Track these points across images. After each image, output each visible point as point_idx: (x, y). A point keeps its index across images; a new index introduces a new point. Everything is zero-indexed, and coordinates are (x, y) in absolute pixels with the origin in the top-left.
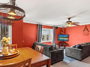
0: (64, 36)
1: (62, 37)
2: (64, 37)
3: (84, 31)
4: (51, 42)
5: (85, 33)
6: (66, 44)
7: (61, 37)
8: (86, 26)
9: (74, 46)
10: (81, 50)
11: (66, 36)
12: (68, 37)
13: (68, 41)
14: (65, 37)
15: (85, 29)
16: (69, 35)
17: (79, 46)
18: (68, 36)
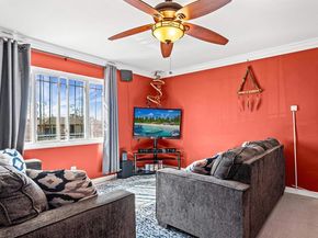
0: (163, 116)
1: (151, 120)
2: (162, 121)
3: (242, 90)
4: (96, 145)
5: (248, 100)
6: (173, 150)
7: (147, 120)
8: (250, 66)
9: (204, 161)
10: (241, 187)
11: (170, 114)
12: (179, 120)
13: (179, 137)
14: (167, 121)
15: (245, 79)
16: (182, 111)
17: (227, 165)
18: (178, 114)
